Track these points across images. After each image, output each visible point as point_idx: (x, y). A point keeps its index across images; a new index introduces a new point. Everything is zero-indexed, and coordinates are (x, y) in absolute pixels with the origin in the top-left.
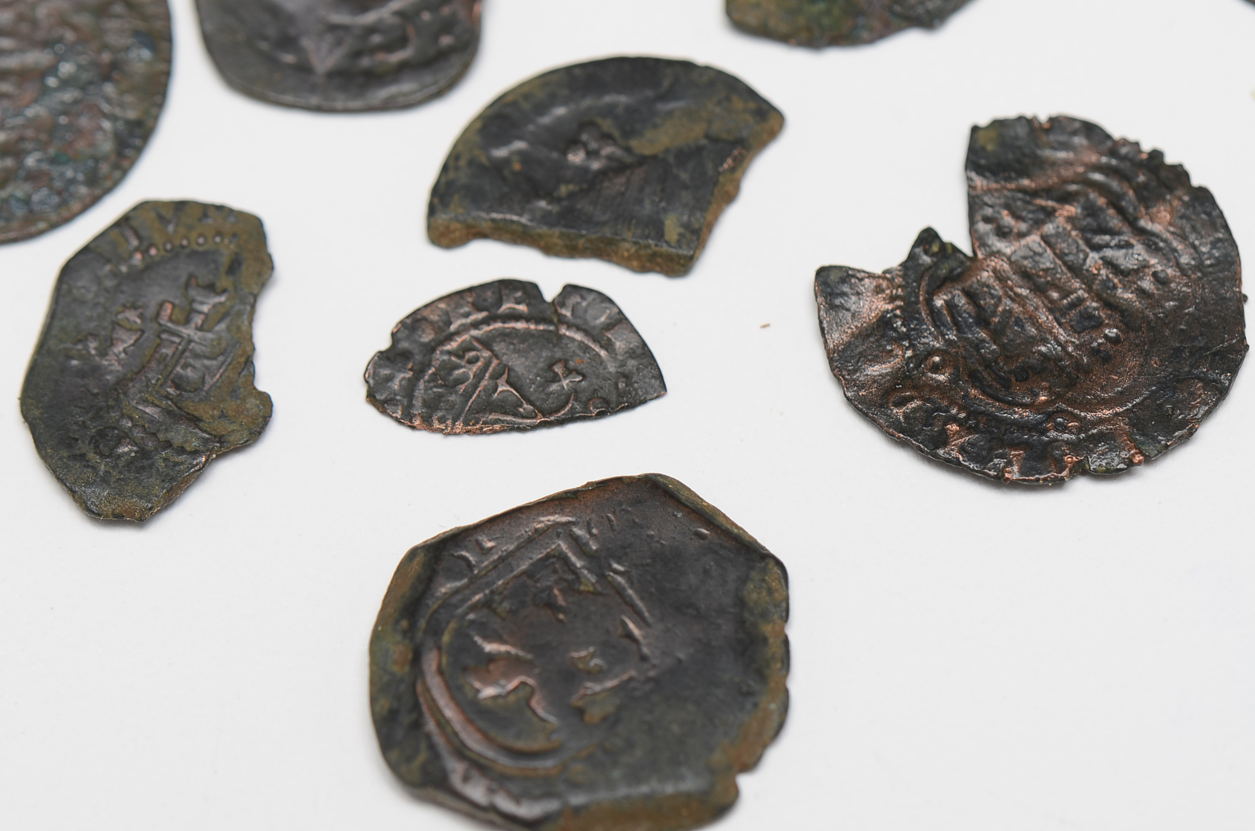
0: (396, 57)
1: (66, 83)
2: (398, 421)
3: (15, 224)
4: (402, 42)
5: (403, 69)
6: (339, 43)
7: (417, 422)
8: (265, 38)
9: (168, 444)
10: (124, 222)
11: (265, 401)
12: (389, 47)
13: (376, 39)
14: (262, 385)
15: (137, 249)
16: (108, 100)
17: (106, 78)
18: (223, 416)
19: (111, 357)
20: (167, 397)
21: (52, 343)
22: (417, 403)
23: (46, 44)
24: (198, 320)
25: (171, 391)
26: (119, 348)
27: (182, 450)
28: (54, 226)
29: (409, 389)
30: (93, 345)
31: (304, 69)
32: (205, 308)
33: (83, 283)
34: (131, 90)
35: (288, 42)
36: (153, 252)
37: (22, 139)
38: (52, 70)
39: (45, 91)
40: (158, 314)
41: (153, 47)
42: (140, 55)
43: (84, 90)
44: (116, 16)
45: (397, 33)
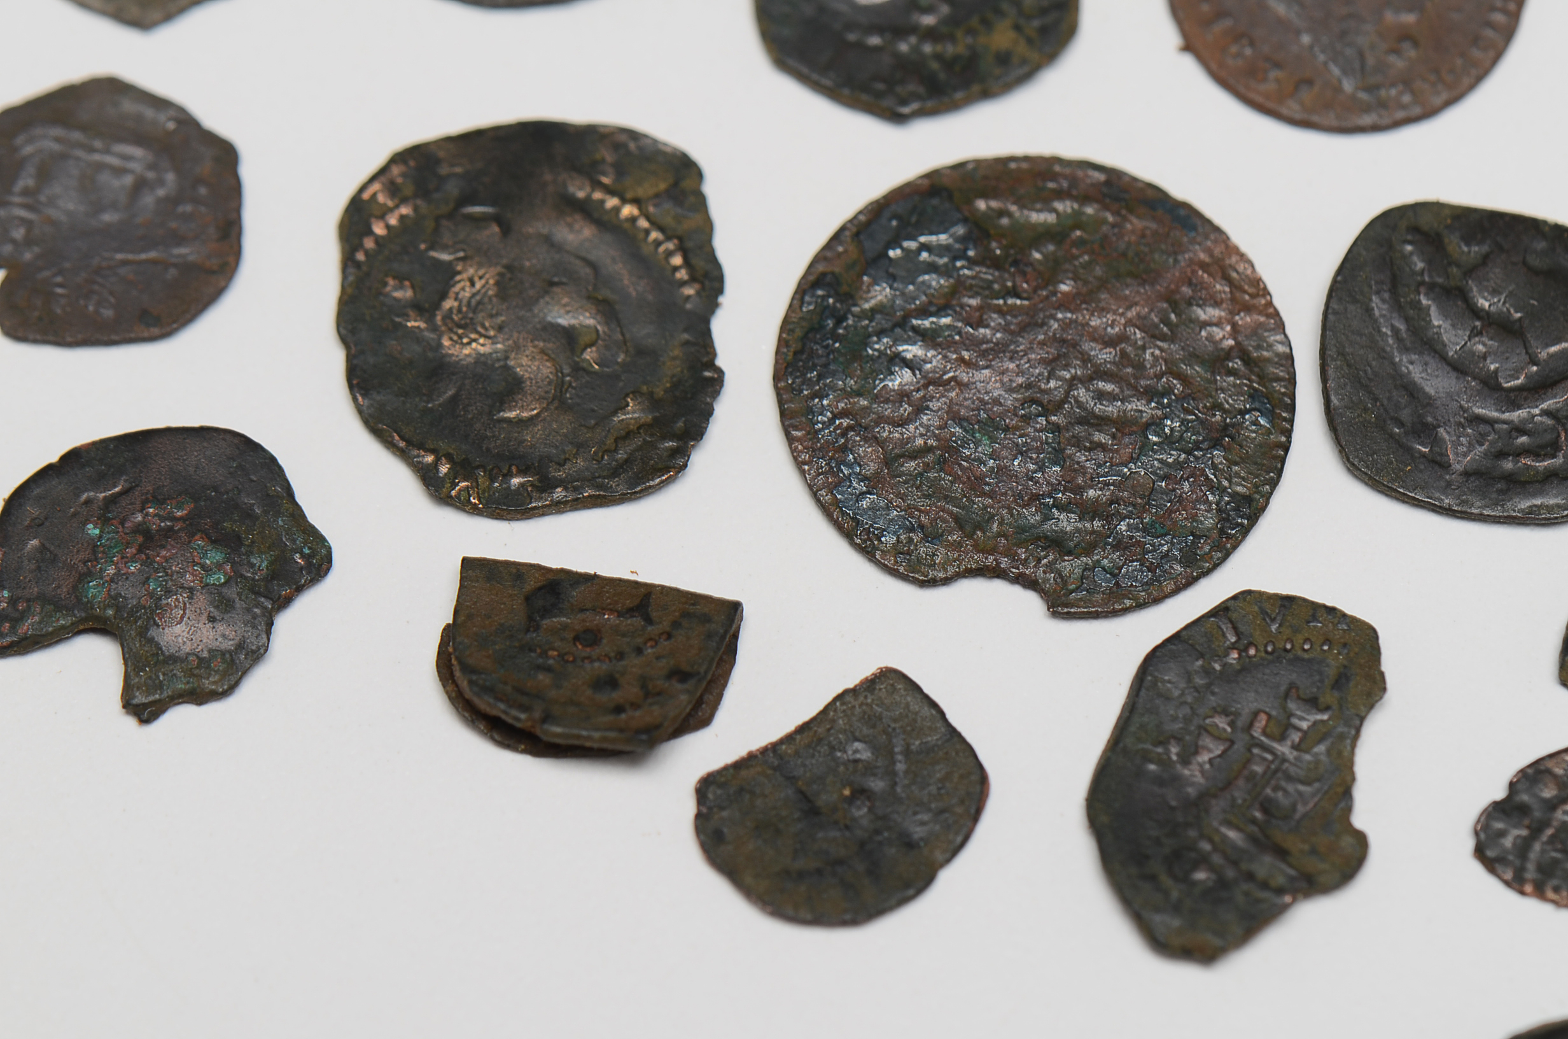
0: (1542, 465)
1: (1169, 441)
2: (1507, 883)
3: (1098, 597)
4: (1552, 448)
5: (1550, 477)
6: (1480, 439)
7: (1528, 888)
8: (1401, 424)
9: (1250, 877)
10: (1222, 611)
11: (1361, 840)
12: (1534, 452)
13: (1523, 440)
14: (1360, 820)
15: (1233, 647)
16: (1214, 467)
17: (1216, 444)
18: (1314, 851)
19: (1194, 767)
20: (1254, 821)
21: (1129, 741)
22: (1531, 866)
23: (1150, 394)
24: (1296, 737)
25: (1258, 815)
26: (1204, 757)
27: (1265, 885)
28: (1141, 605)
29: (1523, 847)
30: (1174, 750)
31: (1439, 463)
32: (1304, 725)
33: (1170, 677)
34: (1243, 460)
35: (1425, 430)
36: (1252, 652)
39: (1147, 446)
40: (1251, 725)
41: (1272, 416)
42: (1255, 423)
43: (1189, 453)
44: (1232, 372)
45: (1548, 437)
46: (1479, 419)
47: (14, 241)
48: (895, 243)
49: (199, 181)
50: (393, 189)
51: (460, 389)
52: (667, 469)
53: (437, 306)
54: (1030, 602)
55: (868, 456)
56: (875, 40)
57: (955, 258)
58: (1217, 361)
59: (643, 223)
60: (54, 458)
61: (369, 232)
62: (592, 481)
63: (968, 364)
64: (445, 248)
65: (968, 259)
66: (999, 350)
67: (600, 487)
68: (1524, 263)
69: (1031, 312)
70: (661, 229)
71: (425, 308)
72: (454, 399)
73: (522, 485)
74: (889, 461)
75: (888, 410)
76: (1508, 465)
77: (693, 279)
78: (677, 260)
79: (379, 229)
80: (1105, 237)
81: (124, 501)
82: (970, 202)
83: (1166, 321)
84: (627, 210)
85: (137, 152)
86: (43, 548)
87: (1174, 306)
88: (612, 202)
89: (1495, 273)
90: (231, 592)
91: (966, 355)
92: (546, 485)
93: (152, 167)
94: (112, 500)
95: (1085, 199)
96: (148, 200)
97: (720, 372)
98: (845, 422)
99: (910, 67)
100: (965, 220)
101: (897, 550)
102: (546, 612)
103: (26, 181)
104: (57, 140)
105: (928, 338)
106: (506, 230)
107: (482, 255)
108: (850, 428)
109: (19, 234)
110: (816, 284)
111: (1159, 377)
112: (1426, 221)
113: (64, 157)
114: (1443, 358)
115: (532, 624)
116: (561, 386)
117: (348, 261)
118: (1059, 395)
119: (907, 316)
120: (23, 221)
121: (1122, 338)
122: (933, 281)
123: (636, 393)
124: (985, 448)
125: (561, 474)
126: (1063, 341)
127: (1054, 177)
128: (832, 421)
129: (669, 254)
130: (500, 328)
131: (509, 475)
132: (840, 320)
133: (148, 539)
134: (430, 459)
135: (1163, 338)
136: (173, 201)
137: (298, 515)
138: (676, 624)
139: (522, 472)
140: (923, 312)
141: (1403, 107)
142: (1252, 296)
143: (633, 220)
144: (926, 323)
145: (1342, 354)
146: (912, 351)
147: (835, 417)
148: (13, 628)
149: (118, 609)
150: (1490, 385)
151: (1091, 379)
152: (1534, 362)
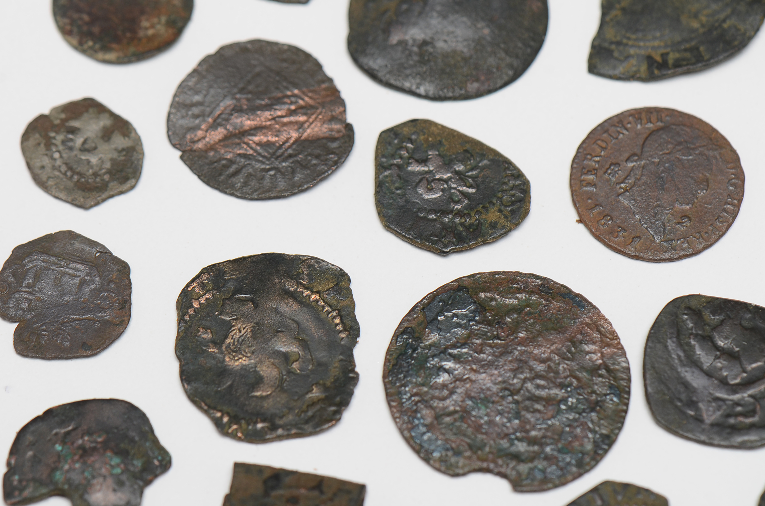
0: (749, 420)
1: (571, 409)
3: (536, 483)
4: (752, 413)
5: (752, 427)
6: (719, 408)
8: (680, 400)
10: (595, 490)
12: (745, 415)
13: (739, 409)
16: (592, 421)
17: (593, 410)
23: (562, 386)
28: (556, 486)
31: (699, 419)
34: (606, 418)
35: (693, 404)
37: (544, 437)
38: (564, 400)
39: (559, 411)
41: (620, 397)
42: (612, 400)
43: (580, 414)
44: (601, 376)
45: (751, 408)
46: (717, 399)
47: (22, 309)
48: (441, 313)
49: (111, 281)
50: (203, 286)
51: (233, 381)
52: (331, 420)
53: (223, 342)
54: (503, 485)
55: (427, 414)
56: (432, 216)
57: (470, 321)
58: (594, 370)
59: (321, 303)
60: (40, 413)
61: (192, 306)
62: (296, 426)
63: (475, 371)
64: (227, 314)
65: (476, 321)
66: (490, 364)
67: (300, 429)
68: (741, 324)
69: (505, 346)
70: (330, 306)
71: (218, 343)
72: (231, 386)
73: (263, 428)
74: (438, 417)
75: (437, 393)
76: (732, 421)
77: (345, 330)
78: (337, 321)
79: (196, 305)
80: (541, 311)
81: (73, 434)
82: (477, 294)
83: (569, 351)
84: (314, 297)
85: (82, 267)
86: (34, 456)
87: (574, 344)
88: (307, 293)
89: (727, 329)
90: (124, 478)
91: (474, 367)
92: (274, 427)
93: (88, 274)
94: (68, 433)
95: (532, 293)
96: (86, 290)
97: (357, 374)
98: (416, 398)
99: (449, 229)
100: (475, 302)
101: (441, 460)
102: (274, 488)
103: (29, 280)
104: (43, 261)
105: (456, 358)
106: (256, 306)
107: (246, 318)
108: (419, 401)
109: (25, 306)
110: (403, 333)
111: (566, 378)
112: (694, 304)
113: (47, 269)
114: (701, 369)
115: (266, 493)
116: (282, 381)
117: (181, 320)
118: (518, 386)
119: (446, 348)
120: (26, 298)
121: (549, 359)
122: (459, 331)
123: (317, 384)
124: (483, 411)
125: (281, 422)
126: (521, 361)
127: (517, 282)
128: (410, 398)
129: (334, 318)
130: (253, 353)
131: (256, 423)
132: (414, 350)
133: (85, 452)
134: (219, 415)
135: (568, 359)
136: (99, 290)
137: (155, 441)
138: (335, 495)
139: (263, 421)
140: (454, 346)
141: (684, 250)
142: (611, 339)
143: (317, 301)
144: (455, 351)
145: (653, 367)
146: (448, 365)
147: (412, 396)
148: (20, 494)
149: (70, 485)
150: (724, 382)
151: (533, 379)
152: (744, 371)
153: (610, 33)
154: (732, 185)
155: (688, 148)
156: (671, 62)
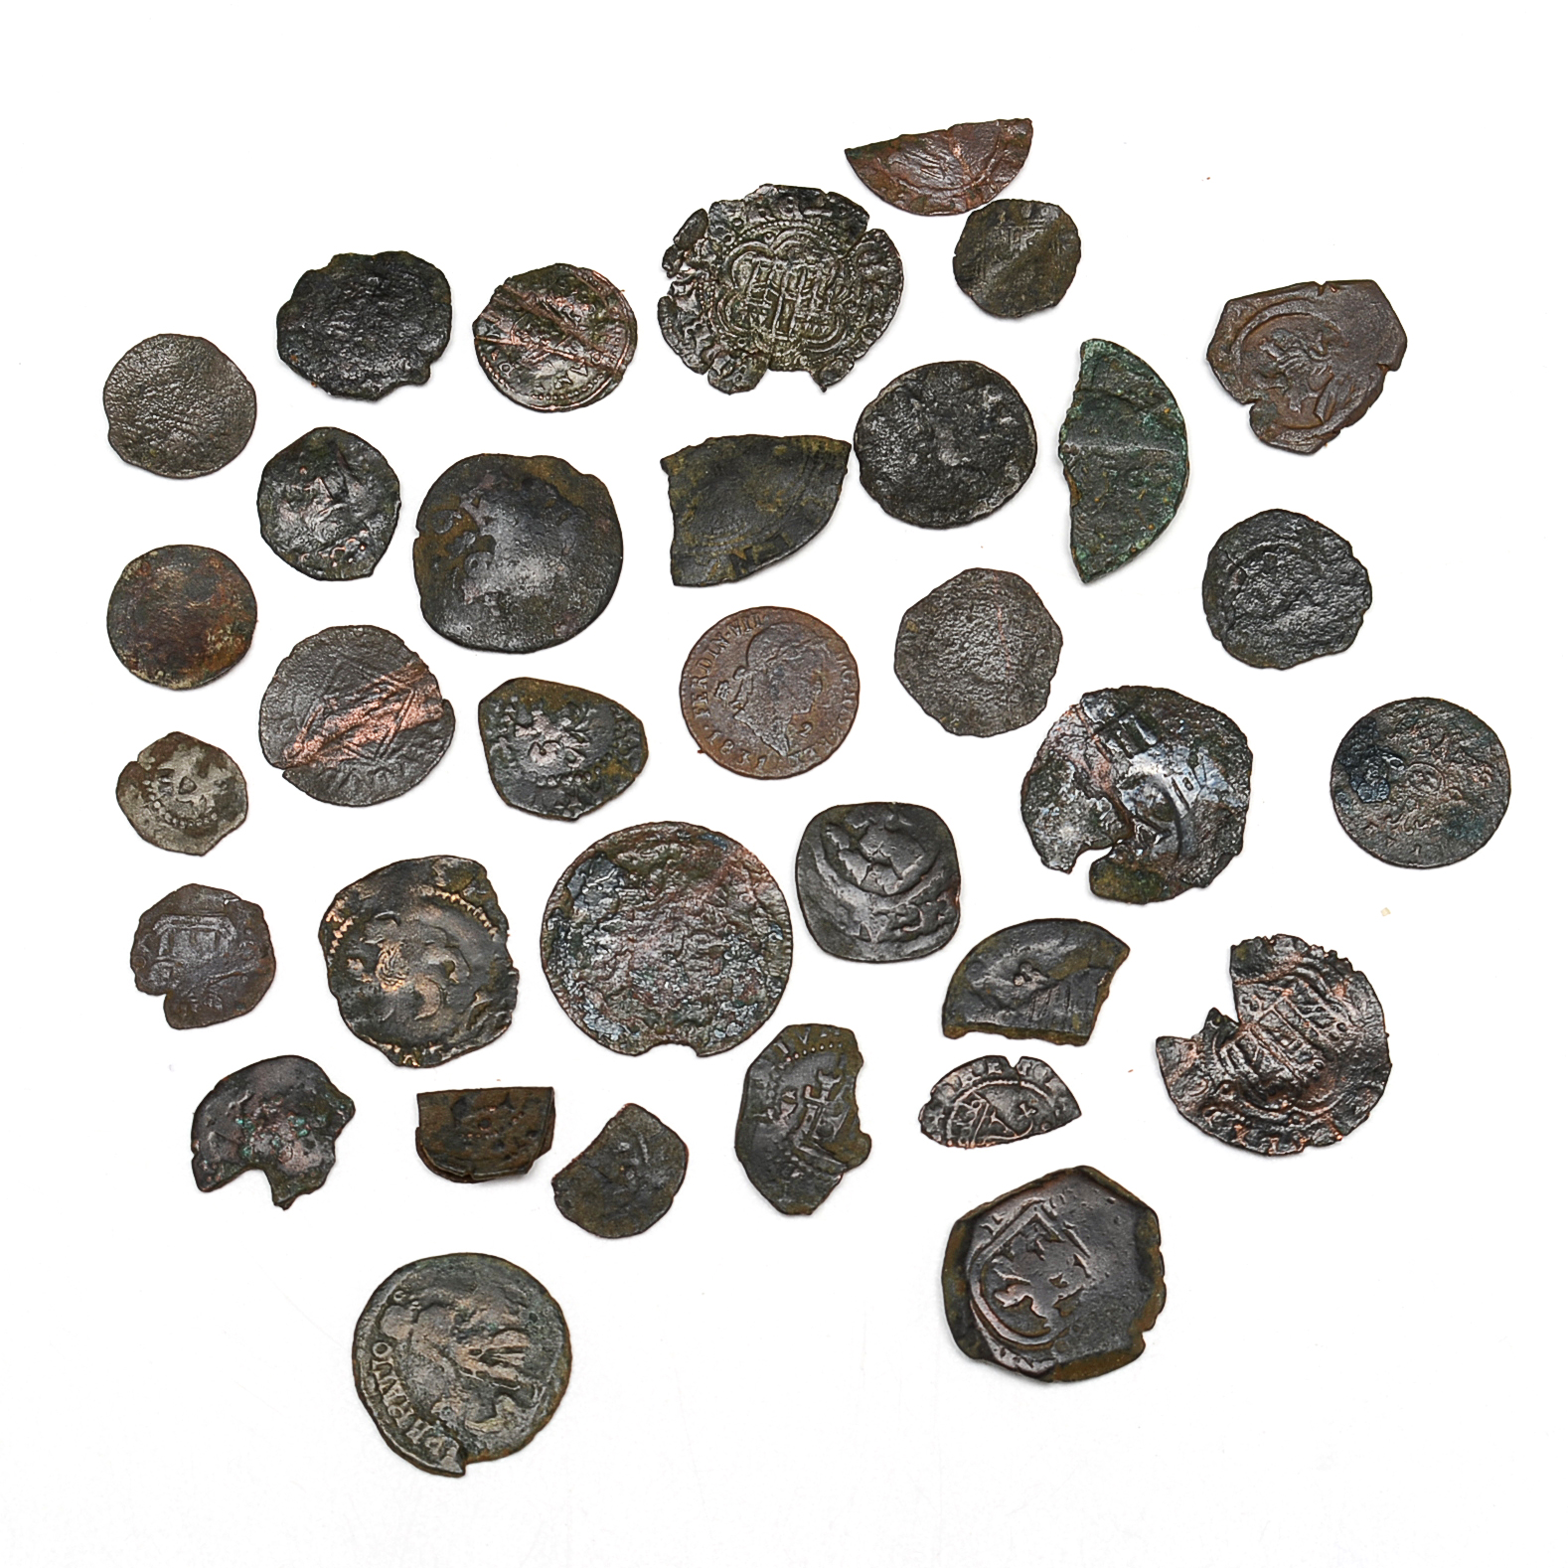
0: (915, 929)
1: (736, 958)
2: (940, 1143)
3: (718, 1044)
4: (917, 920)
5: (919, 934)
6: (883, 923)
7: (950, 1143)
8: (842, 923)
9: (820, 1169)
10: (778, 1039)
11: (867, 1138)
12: (910, 924)
13: (903, 919)
14: (864, 1129)
15: (787, 1056)
16: (760, 966)
17: (758, 954)
18: (847, 1150)
19: (782, 1120)
20: (815, 1140)
21: (748, 1114)
22: (949, 1132)
23: (721, 936)
24: (825, 1094)
25: (817, 1137)
26: (785, 1114)
27: (827, 1172)
28: (740, 1042)
29: (943, 1123)
30: (770, 1113)
32: (829, 1087)
33: (761, 1078)
34: (773, 959)
36: (797, 1056)
37: (717, 995)
38: (728, 949)
39: (726, 963)
40: (804, 1093)
41: (782, 933)
42: (774, 938)
43: (746, 961)
44: (758, 915)
45: (914, 916)
46: (880, 913)
47: (166, 980)
48: (584, 885)
49: (246, 928)
50: (342, 913)
51: (396, 1008)
52: (502, 1027)
53: (374, 969)
54: (688, 1052)
55: (595, 1000)
56: (552, 783)
57: (615, 888)
58: (750, 912)
59: (463, 902)
60: (212, 1088)
61: (334, 938)
62: (467, 1041)
63: (633, 941)
64: (372, 938)
65: (622, 887)
66: (645, 930)
67: (473, 1043)
68: (886, 828)
69: (656, 906)
70: (472, 904)
71: (370, 969)
72: (394, 1013)
73: (436, 1051)
74: (606, 998)
75: (600, 973)
76: (898, 933)
77: (494, 926)
78: (483, 917)
79: (338, 935)
80: (684, 859)
81: (250, 1103)
82: (615, 857)
83: (721, 897)
84: (453, 898)
85: (214, 920)
86: (217, 1135)
87: (724, 887)
88: (445, 895)
89: (872, 837)
90: (311, 1138)
91: (630, 936)
92: (447, 1049)
93: (222, 926)
94: (244, 1104)
95: (670, 842)
96: (225, 943)
97: (516, 970)
98: (582, 983)
99: (572, 794)
100: (615, 867)
101: (622, 1040)
102: (462, 1114)
103: (163, 946)
104: (173, 923)
105: (609, 930)
106: (399, 923)
107: (393, 938)
108: (585, 986)
109: (167, 976)
110: (551, 916)
111: (724, 925)
112: (834, 817)
113: (179, 930)
114: (856, 886)
115: (456, 1121)
116: (444, 996)
117: (326, 954)
118: (678, 947)
119: (599, 921)
120: (166, 967)
121: (703, 910)
122: (608, 901)
123: (479, 990)
124: (650, 980)
125: (453, 1041)
126: (675, 919)
127: (652, 834)
128: (574, 984)
129: (478, 915)
130: (407, 974)
131: (428, 1047)
132: (567, 931)
133: (265, 1119)
134: (389, 1047)
135: (722, 905)
136: (236, 942)
137: (334, 1089)
138: (524, 1106)
139: (434, 1044)
140: (605, 919)
141: (812, 759)
142: (760, 873)
143: (457, 901)
144: (609, 923)
145: (808, 896)
146: (604, 940)
147: (576, 981)
148: (213, 1178)
149: (260, 1159)
150: (882, 895)
151: (692, 935)
152: (901, 879)
153: (687, 537)
154: (846, 677)
155: (793, 647)
156: (756, 557)
